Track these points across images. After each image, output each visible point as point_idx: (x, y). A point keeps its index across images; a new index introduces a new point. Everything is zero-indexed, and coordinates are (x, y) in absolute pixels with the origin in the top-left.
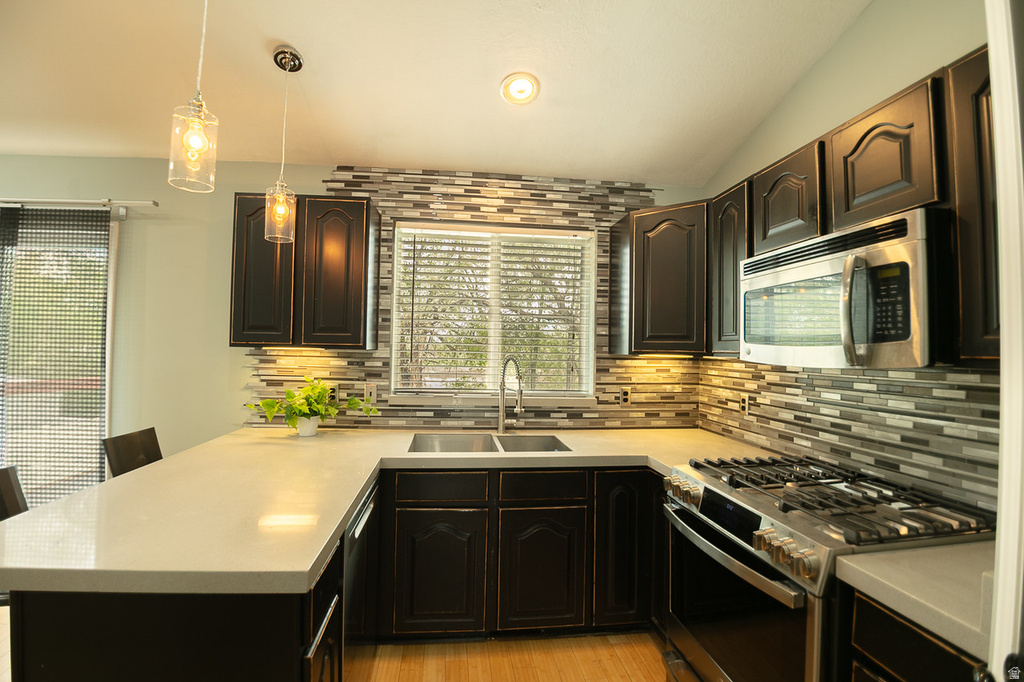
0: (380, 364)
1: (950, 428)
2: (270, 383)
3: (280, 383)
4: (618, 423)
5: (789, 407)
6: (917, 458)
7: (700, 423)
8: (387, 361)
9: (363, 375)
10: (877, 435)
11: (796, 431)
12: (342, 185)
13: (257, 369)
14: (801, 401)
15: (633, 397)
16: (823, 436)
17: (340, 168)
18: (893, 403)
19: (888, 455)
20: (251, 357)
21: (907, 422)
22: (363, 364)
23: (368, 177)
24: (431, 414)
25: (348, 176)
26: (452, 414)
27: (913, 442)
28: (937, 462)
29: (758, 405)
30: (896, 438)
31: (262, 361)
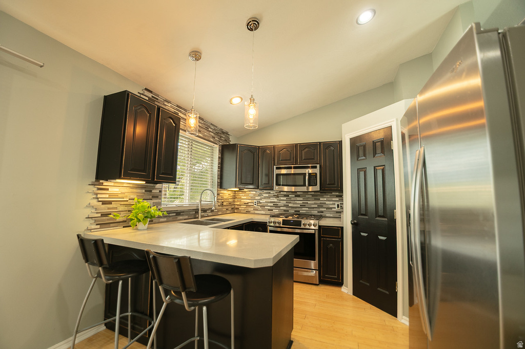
0: (158, 191)
1: (309, 202)
2: (104, 203)
3: (110, 203)
4: (220, 213)
5: (271, 202)
6: (303, 209)
7: (236, 211)
8: (160, 190)
9: (151, 197)
10: (295, 206)
11: (274, 208)
12: (147, 99)
13: (97, 194)
14: (275, 200)
15: (225, 204)
16: (281, 208)
17: (146, 89)
18: (298, 199)
19: (297, 209)
20: (92, 186)
21: (301, 202)
22: (151, 191)
23: (157, 99)
24: (175, 214)
25: (150, 95)
26: (181, 214)
27: (302, 206)
28: (307, 209)
29: (261, 203)
30: (299, 206)
31: (99, 189)
